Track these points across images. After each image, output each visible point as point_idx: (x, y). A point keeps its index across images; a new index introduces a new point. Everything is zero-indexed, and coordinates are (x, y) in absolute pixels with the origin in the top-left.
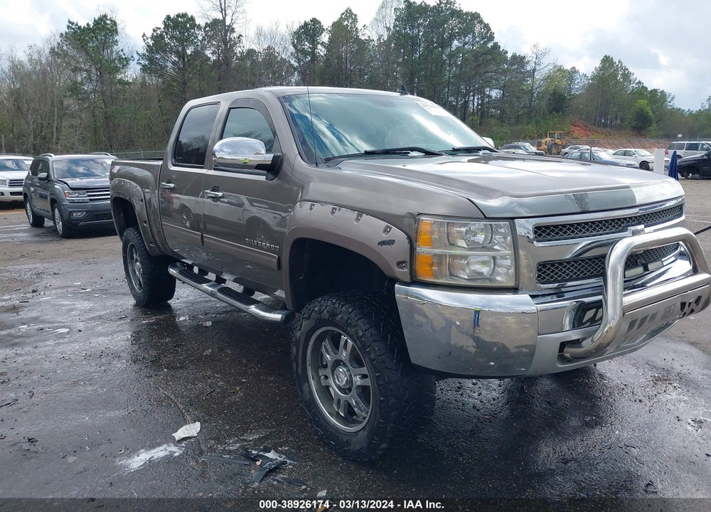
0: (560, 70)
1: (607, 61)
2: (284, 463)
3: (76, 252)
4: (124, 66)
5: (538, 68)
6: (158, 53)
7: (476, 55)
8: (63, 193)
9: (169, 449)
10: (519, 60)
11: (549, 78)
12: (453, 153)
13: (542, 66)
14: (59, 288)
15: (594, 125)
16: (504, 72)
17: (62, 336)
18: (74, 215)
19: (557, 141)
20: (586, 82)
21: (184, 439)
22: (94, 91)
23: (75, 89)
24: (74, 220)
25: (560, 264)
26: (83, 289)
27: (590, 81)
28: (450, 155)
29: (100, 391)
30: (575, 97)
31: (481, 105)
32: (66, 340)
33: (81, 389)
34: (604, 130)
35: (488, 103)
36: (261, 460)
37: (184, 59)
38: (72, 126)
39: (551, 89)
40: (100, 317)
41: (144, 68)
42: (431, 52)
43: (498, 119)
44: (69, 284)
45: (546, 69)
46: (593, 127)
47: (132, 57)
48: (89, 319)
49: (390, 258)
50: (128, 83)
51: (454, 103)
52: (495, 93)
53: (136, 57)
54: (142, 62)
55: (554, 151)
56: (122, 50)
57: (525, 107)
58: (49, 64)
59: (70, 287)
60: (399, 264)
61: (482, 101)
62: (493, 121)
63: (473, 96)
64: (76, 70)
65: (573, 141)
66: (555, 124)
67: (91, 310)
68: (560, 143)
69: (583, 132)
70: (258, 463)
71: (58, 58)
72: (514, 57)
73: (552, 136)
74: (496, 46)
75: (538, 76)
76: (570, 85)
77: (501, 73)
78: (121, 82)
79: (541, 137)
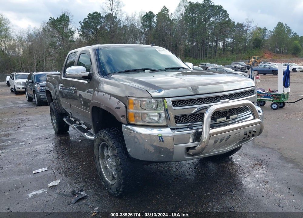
0: (259, 29)
1: (280, 24)
2: (87, 196)
3: (40, 111)
4: (72, 35)
5: (248, 28)
6: (86, 29)
7: (220, 24)
8: (37, 88)
9: (44, 190)
10: (240, 26)
11: (254, 33)
12: (166, 70)
13: (251, 28)
14: (28, 126)
15: (274, 52)
16: (234, 31)
17: (22, 145)
18: (42, 96)
19: (257, 60)
20: (271, 34)
21: (52, 186)
22: (60, 45)
23: (53, 45)
24: (42, 99)
25: (190, 115)
26: (37, 127)
27: (273, 34)
28: (165, 71)
29: (28, 167)
30: (265, 40)
31: (223, 45)
32: (23, 147)
33: (21, 166)
34: (279, 55)
35: (226, 44)
36: (77, 195)
37: (96, 31)
38: (51, 60)
39: (255, 37)
40: (39, 138)
41: (80, 35)
42: (201, 23)
43: (231, 51)
44: (33, 124)
45: (252, 29)
46: (274, 54)
47: (75, 31)
48: (35, 139)
49: (119, 114)
50: (74, 42)
51: (211, 45)
52: (229, 40)
53: (77, 31)
54: (80, 33)
55: (255, 65)
56: (71, 28)
57: (243, 46)
58: (43, 35)
59: (33, 126)
60: (122, 116)
61: (224, 44)
62: (229, 52)
63: (220, 42)
64: (53, 37)
65: (265, 60)
66: (256, 53)
67: (37, 135)
68: (258, 61)
69: (269, 56)
70: (76, 196)
71: (46, 32)
72: (238, 24)
73: (254, 58)
74: (230, 20)
75: (249, 32)
76: (263, 35)
77: (232, 31)
78: (71, 41)
79: (249, 59)
